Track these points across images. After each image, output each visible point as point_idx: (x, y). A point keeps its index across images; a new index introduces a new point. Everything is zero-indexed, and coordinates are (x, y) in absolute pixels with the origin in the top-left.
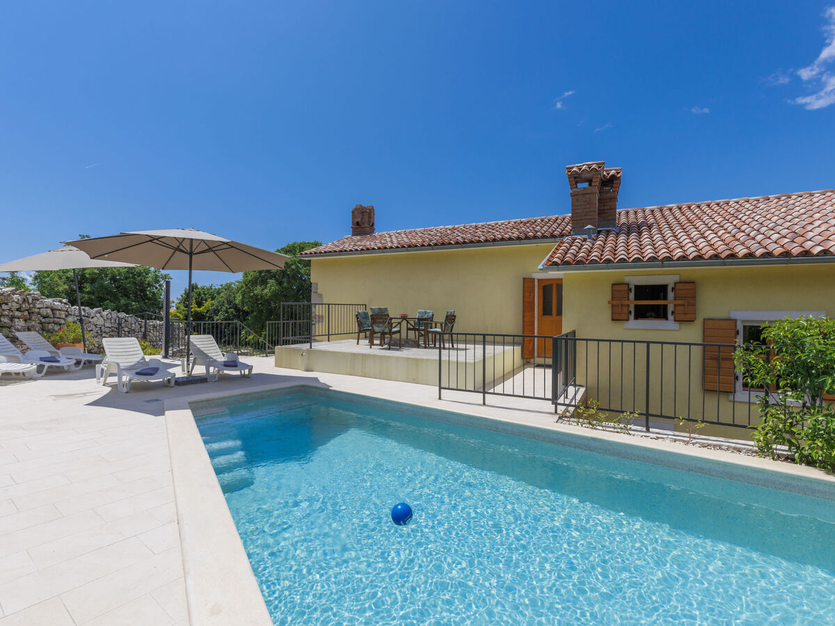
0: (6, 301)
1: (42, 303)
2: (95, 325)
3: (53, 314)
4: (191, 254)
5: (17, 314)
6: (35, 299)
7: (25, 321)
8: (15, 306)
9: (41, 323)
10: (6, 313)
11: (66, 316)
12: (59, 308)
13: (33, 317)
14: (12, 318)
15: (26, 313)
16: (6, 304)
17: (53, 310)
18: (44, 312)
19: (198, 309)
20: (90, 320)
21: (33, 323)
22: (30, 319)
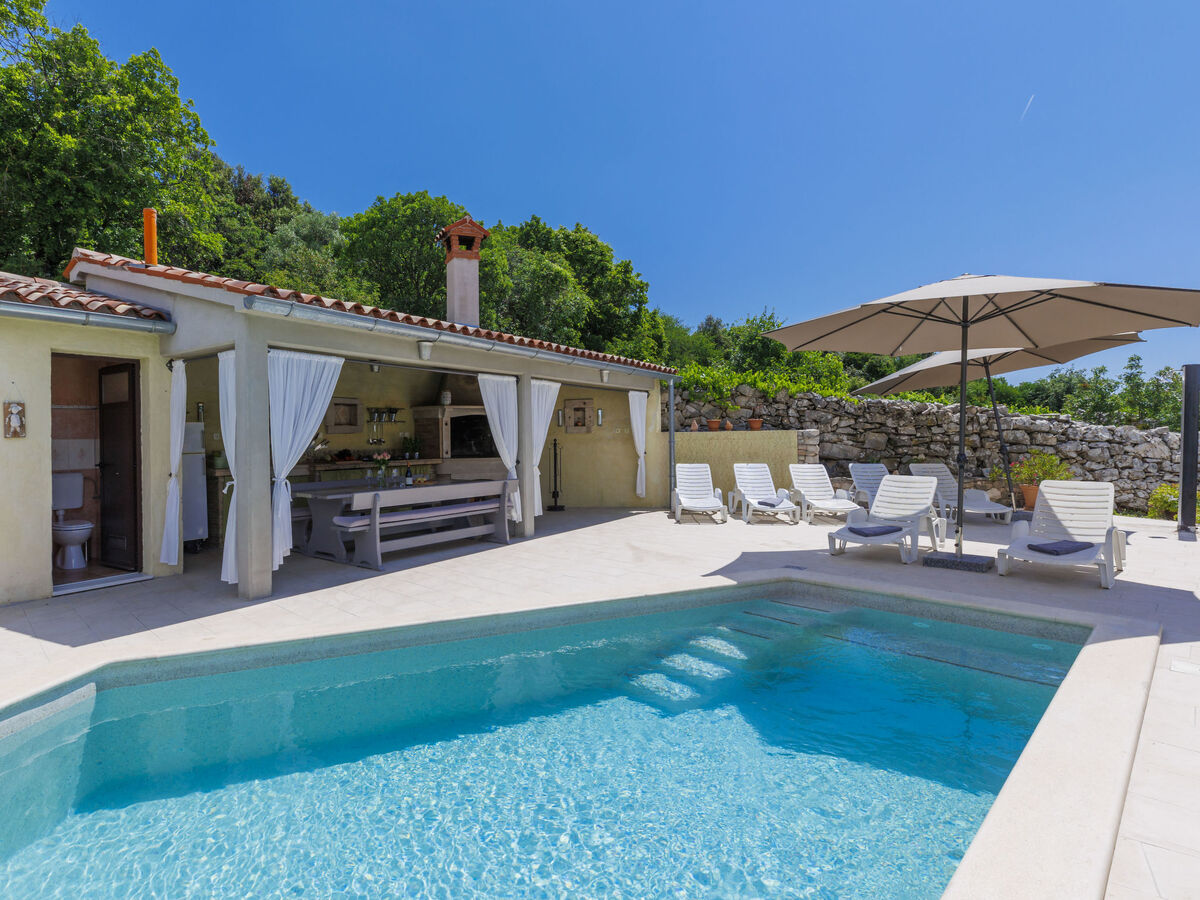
0: (940, 423)
1: (1009, 422)
3: (1032, 439)
4: (965, 323)
6: (992, 417)
7: (973, 449)
8: (955, 428)
10: (938, 438)
12: (1043, 429)
13: (987, 445)
15: (975, 438)
16: (939, 426)
17: (1030, 433)
18: (1010, 435)
20: (1129, 448)
21: (988, 453)
22: (982, 446)
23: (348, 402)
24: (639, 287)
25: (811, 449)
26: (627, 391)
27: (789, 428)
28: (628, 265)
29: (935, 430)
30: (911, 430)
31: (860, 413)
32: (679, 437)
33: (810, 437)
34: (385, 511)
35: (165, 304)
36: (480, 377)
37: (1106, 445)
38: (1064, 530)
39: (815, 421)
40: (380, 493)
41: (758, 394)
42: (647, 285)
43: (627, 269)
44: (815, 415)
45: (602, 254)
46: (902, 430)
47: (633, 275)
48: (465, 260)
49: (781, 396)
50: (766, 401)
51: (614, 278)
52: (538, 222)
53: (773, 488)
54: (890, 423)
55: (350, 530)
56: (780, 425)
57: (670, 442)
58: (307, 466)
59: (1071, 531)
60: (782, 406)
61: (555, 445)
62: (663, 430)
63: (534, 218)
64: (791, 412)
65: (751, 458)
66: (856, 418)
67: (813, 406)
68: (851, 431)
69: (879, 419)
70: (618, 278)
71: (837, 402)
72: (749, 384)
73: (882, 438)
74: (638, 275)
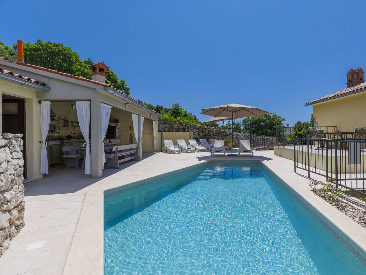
1: (222, 131)
2: (240, 138)
5: (215, 134)
6: (220, 130)
7: (218, 136)
8: (215, 132)
9: (222, 137)
11: (230, 135)
13: (220, 135)
14: (214, 136)
15: (218, 134)
18: (223, 134)
19: (299, 133)
20: (238, 136)
22: (219, 136)
23: (65, 119)
24: (127, 89)
25: (191, 136)
26: (153, 120)
27: (186, 131)
28: (124, 82)
29: (212, 132)
30: (208, 132)
31: (199, 128)
32: (164, 133)
33: (191, 133)
34: (120, 151)
35: (45, 81)
36: (133, 115)
37: (235, 135)
38: (246, 148)
39: (191, 130)
40: (118, 146)
41: (179, 123)
42: (130, 89)
43: (123, 83)
44: (191, 129)
45: (115, 77)
46: (206, 132)
47: (125, 85)
48: (101, 76)
49: (184, 124)
50: (181, 125)
51: (119, 85)
52: (91, 61)
53: (186, 145)
54: (204, 131)
55: (111, 158)
56: (184, 130)
57: (161, 134)
58: (60, 141)
59: (247, 149)
60: (184, 126)
61: (131, 135)
62: (159, 131)
63: (89, 59)
64: (186, 127)
65: (180, 138)
66: (198, 129)
67: (190, 126)
68: (197, 132)
69: (202, 130)
70: (121, 85)
71: (195, 126)
72: (178, 120)
73: (203, 134)
74: (126, 85)
